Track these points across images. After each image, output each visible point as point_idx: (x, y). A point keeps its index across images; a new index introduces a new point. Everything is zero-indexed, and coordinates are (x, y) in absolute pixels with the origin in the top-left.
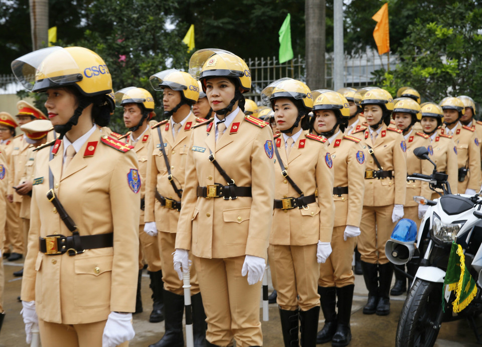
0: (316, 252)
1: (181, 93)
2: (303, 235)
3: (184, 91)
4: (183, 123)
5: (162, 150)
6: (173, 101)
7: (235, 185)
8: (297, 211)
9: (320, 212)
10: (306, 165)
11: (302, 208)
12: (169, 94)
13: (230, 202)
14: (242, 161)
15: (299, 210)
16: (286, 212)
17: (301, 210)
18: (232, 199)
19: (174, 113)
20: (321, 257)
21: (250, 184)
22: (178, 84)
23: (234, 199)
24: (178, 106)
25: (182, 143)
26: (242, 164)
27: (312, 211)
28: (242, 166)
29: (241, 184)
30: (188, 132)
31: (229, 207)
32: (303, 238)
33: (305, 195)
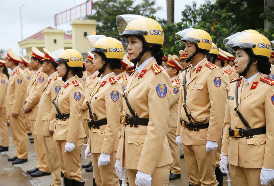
0: (260, 176)
1: (196, 45)
2: (248, 160)
3: (197, 43)
4: (196, 67)
5: (184, 86)
6: (191, 51)
7: (137, 116)
8: (244, 139)
9: (265, 142)
10: (254, 103)
11: (248, 138)
12: (188, 46)
13: (133, 129)
14: (140, 99)
15: (246, 139)
16: (237, 140)
17: (248, 140)
18: (135, 127)
19: (192, 60)
20: (263, 181)
21: (148, 116)
22: (193, 39)
23: (136, 127)
24: (194, 55)
25: (194, 81)
26: (140, 101)
27: (257, 141)
28: (141, 103)
29: (142, 116)
30: (198, 73)
31: (132, 133)
32: (248, 162)
33: (252, 128)
